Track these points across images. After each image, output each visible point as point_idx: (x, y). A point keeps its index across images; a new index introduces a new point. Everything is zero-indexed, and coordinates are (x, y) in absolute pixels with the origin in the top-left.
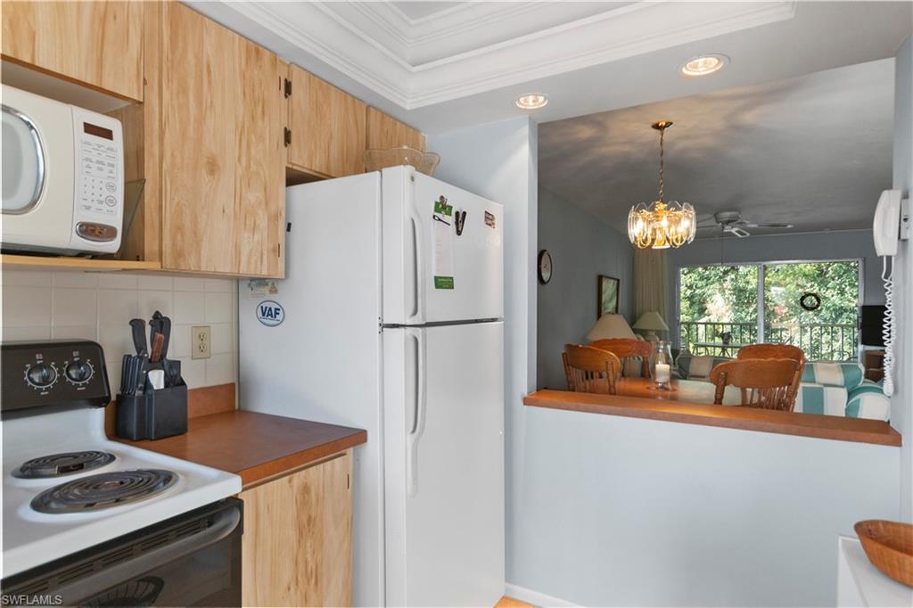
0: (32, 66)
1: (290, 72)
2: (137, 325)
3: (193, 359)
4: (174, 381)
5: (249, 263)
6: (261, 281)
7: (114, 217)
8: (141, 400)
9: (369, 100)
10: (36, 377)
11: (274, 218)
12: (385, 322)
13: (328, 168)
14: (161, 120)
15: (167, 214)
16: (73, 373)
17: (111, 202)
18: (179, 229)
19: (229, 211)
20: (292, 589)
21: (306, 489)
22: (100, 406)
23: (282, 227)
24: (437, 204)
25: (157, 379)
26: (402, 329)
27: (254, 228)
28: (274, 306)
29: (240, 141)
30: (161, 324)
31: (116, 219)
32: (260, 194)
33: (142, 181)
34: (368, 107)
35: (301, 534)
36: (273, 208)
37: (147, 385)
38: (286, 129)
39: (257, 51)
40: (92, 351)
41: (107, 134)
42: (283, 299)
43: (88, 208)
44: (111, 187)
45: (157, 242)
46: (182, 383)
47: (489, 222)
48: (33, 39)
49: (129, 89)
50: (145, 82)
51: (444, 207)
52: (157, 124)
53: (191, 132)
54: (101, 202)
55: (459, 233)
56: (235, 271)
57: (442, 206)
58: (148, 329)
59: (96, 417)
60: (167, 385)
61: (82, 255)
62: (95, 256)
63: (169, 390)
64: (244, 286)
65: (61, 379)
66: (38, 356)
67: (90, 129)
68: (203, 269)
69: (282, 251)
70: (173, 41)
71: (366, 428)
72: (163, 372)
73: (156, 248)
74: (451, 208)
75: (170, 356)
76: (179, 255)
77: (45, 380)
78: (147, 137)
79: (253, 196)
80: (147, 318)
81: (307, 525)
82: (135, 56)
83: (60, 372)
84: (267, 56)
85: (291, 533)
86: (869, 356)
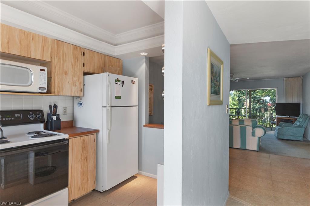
0: (31, 58)
1: (84, 50)
2: (50, 107)
3: (63, 114)
4: (58, 118)
5: (74, 93)
6: (78, 97)
7: (45, 86)
8: (51, 122)
9: (105, 54)
10: (30, 116)
11: (80, 83)
12: (103, 106)
13: (94, 71)
14: (55, 65)
15: (56, 84)
16: (37, 116)
17: (45, 83)
18: (59, 87)
19: (70, 82)
20: (81, 161)
21: (84, 140)
22: (43, 123)
23: (82, 85)
24: (116, 80)
25: (54, 118)
26: (106, 108)
27: (76, 86)
28: (81, 103)
29: (72, 67)
30: (56, 106)
31: (46, 86)
32: (77, 78)
33: (51, 77)
34: (105, 55)
35: (83, 149)
36: (80, 81)
37: (52, 119)
38: (83, 63)
39: (76, 47)
40: (41, 112)
41: (44, 70)
42: (83, 101)
43: (41, 84)
44: (45, 80)
45: (54, 89)
46: (60, 119)
47: (133, 83)
48: (31, 53)
49: (48, 59)
50: (52, 57)
51: (118, 81)
52: (54, 66)
53: (61, 66)
54: (43, 83)
55: (123, 86)
56: (71, 95)
57: (117, 80)
58: (53, 107)
59: (42, 125)
60: (56, 119)
61: (39, 93)
62: (42, 93)
63: (57, 120)
64: (75, 98)
65: (35, 117)
66: (31, 112)
67: (41, 70)
68: (64, 95)
69: (83, 90)
70: (57, 49)
71: (99, 129)
72: (55, 116)
73: (54, 91)
74: (120, 81)
75: (57, 113)
76: (59, 92)
77: (32, 117)
78: (52, 69)
79: (75, 79)
80: (53, 105)
81: (84, 148)
82: (50, 53)
83: (35, 116)
84: (79, 48)
85: (81, 149)
86: (278, 119)
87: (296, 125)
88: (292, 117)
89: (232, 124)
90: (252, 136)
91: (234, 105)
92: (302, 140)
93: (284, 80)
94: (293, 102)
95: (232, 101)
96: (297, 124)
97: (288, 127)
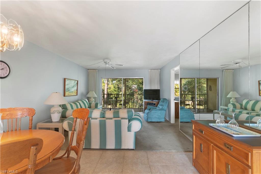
86: (145, 102)
87: (159, 109)
88: (154, 100)
89: (105, 118)
90: (128, 131)
91: (115, 91)
92: (164, 121)
93: (149, 71)
94: (155, 89)
95: (114, 88)
96: (160, 107)
97: (154, 111)
